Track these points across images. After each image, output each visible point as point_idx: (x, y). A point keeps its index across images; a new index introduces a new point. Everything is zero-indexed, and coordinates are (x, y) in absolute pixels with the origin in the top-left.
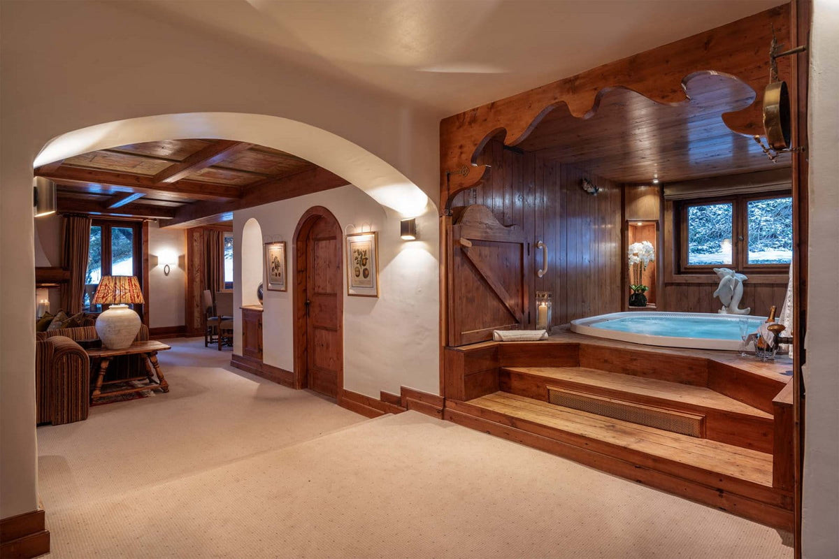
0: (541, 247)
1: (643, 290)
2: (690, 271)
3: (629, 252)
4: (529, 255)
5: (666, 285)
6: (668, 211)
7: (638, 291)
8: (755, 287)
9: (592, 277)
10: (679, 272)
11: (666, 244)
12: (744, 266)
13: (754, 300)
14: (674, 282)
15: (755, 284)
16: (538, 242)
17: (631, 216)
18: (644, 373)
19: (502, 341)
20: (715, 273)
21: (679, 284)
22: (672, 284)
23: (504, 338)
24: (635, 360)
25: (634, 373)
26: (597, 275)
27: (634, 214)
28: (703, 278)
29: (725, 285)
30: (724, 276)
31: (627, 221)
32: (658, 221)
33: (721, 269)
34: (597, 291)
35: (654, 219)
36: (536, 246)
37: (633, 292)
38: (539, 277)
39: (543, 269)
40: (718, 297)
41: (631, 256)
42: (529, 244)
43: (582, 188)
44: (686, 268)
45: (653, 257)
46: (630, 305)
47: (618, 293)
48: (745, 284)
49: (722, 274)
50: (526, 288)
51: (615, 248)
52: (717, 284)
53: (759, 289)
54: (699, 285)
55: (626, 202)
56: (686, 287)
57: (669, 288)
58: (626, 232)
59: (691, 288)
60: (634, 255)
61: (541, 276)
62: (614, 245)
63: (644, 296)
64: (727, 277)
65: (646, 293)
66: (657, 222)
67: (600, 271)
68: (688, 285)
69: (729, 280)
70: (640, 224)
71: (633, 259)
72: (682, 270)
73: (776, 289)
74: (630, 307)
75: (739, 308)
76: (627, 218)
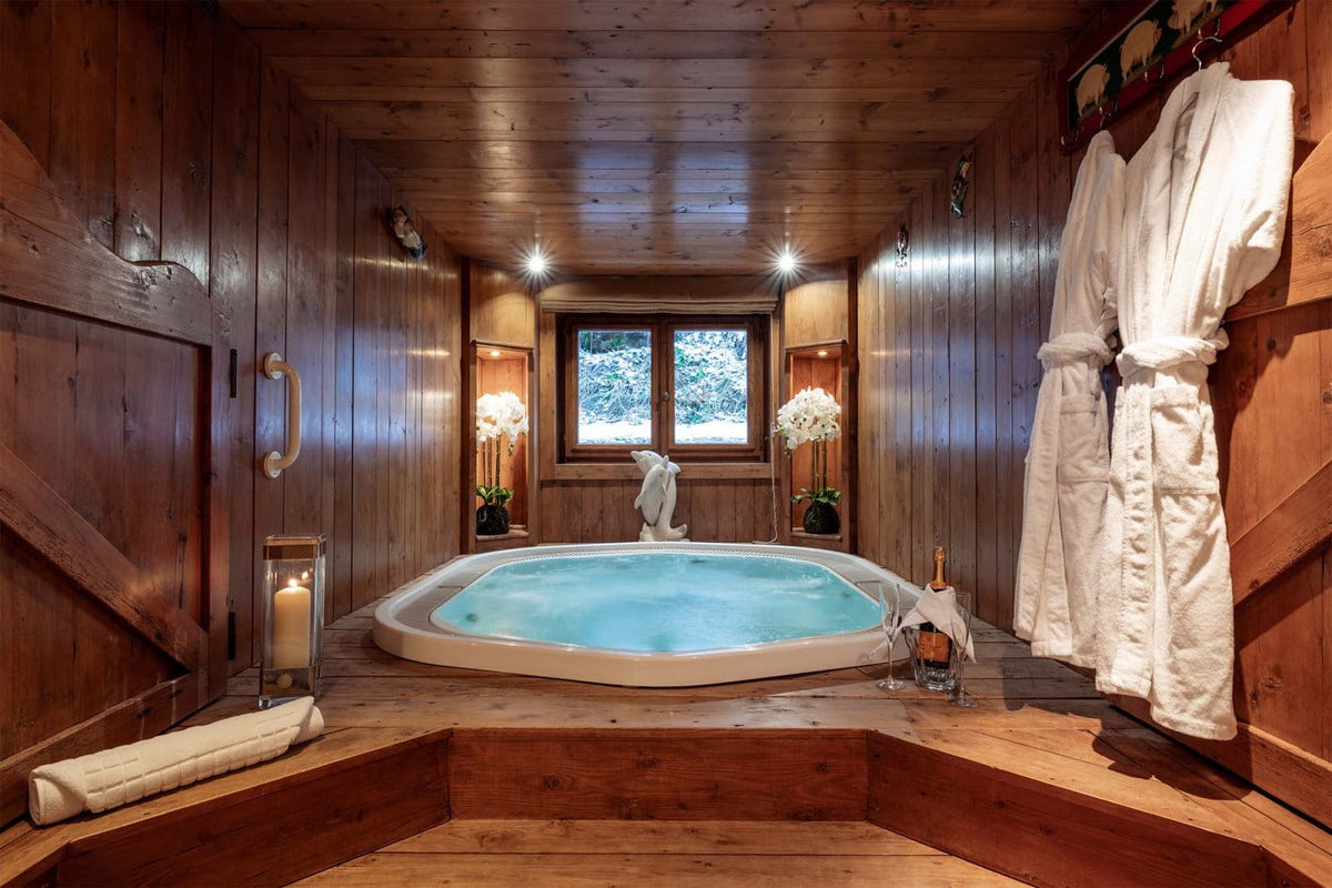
0: (277, 375)
1: (504, 498)
2: (582, 455)
3: (479, 414)
4: (233, 394)
5: (542, 484)
6: (546, 333)
7: (491, 500)
8: (691, 486)
9: (410, 472)
10: (562, 459)
11: (543, 400)
12: (670, 447)
13: (690, 510)
14: (557, 477)
15: (691, 480)
16: (266, 356)
17: (482, 332)
18: (682, 806)
19: (86, 815)
20: (632, 460)
21: (565, 484)
22: (553, 483)
23: (95, 800)
24: (653, 763)
25: (648, 810)
26: (418, 467)
27: (489, 328)
28: (608, 470)
29: (653, 484)
30: (650, 468)
31: (474, 342)
32: (532, 349)
33: (643, 453)
34: (418, 508)
35: (525, 345)
36: (259, 368)
37: (480, 502)
38: (265, 475)
39: (285, 453)
40: (640, 507)
41: (479, 423)
42: (233, 353)
43: (391, 234)
44: (574, 451)
45: (524, 425)
46: (481, 531)
47: (455, 507)
48: (680, 481)
49: (646, 462)
50: (218, 523)
51: (451, 401)
52: (639, 482)
53: (698, 490)
54: (601, 483)
55: (472, 300)
56: (579, 489)
57: (546, 491)
58: (471, 367)
59: (590, 490)
60: (487, 420)
61: (274, 474)
62: (448, 395)
63: (503, 510)
64: (656, 468)
65: (507, 505)
66: (530, 351)
67: (424, 455)
68: (582, 483)
69: (661, 475)
70: (495, 353)
71: (484, 432)
72: (568, 454)
73: (721, 488)
74: (479, 537)
75: (672, 527)
76: (473, 336)
